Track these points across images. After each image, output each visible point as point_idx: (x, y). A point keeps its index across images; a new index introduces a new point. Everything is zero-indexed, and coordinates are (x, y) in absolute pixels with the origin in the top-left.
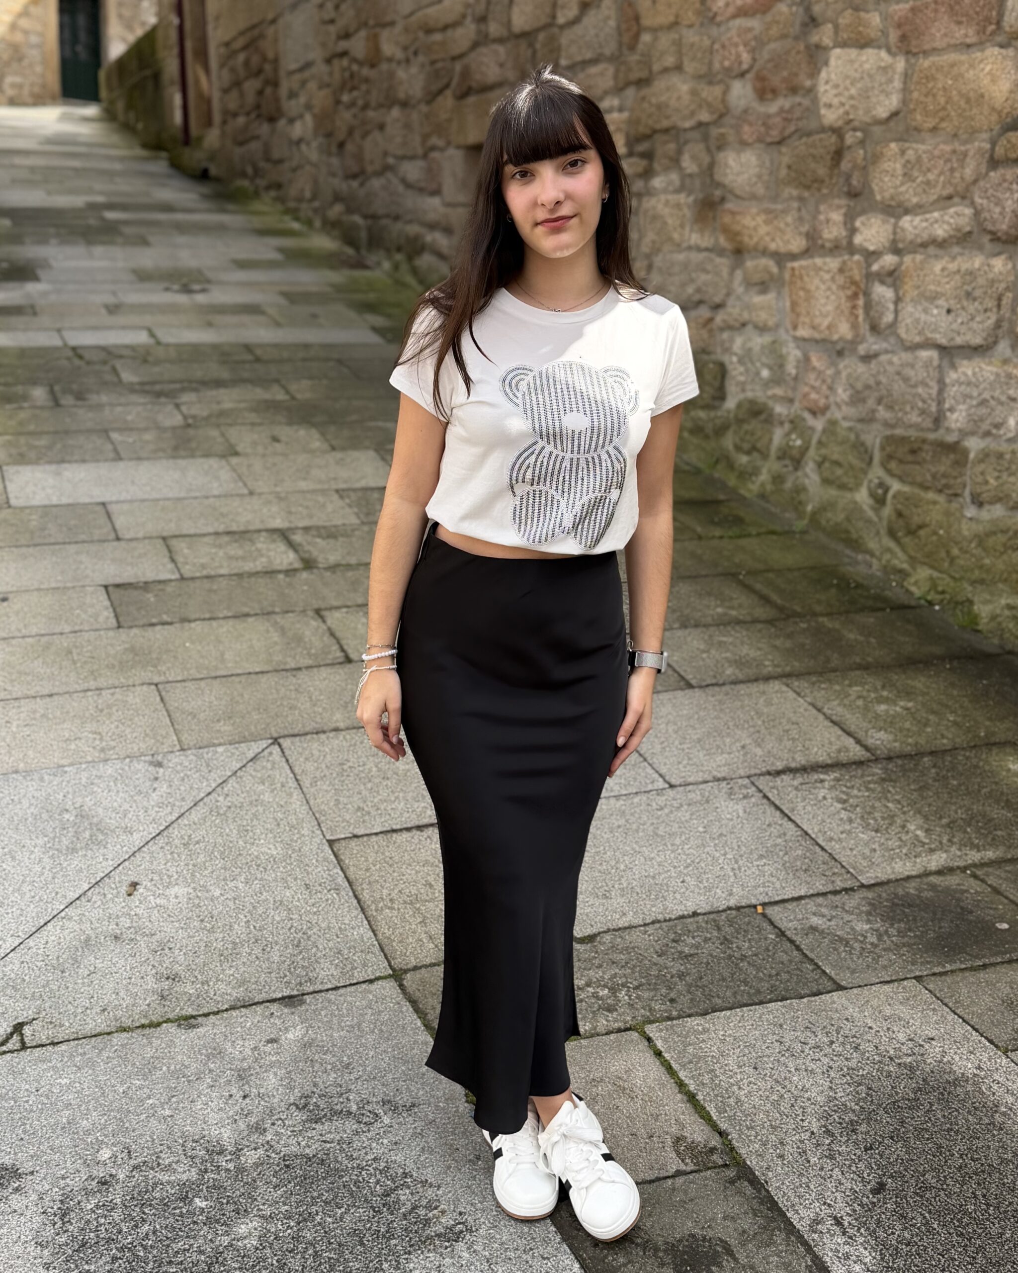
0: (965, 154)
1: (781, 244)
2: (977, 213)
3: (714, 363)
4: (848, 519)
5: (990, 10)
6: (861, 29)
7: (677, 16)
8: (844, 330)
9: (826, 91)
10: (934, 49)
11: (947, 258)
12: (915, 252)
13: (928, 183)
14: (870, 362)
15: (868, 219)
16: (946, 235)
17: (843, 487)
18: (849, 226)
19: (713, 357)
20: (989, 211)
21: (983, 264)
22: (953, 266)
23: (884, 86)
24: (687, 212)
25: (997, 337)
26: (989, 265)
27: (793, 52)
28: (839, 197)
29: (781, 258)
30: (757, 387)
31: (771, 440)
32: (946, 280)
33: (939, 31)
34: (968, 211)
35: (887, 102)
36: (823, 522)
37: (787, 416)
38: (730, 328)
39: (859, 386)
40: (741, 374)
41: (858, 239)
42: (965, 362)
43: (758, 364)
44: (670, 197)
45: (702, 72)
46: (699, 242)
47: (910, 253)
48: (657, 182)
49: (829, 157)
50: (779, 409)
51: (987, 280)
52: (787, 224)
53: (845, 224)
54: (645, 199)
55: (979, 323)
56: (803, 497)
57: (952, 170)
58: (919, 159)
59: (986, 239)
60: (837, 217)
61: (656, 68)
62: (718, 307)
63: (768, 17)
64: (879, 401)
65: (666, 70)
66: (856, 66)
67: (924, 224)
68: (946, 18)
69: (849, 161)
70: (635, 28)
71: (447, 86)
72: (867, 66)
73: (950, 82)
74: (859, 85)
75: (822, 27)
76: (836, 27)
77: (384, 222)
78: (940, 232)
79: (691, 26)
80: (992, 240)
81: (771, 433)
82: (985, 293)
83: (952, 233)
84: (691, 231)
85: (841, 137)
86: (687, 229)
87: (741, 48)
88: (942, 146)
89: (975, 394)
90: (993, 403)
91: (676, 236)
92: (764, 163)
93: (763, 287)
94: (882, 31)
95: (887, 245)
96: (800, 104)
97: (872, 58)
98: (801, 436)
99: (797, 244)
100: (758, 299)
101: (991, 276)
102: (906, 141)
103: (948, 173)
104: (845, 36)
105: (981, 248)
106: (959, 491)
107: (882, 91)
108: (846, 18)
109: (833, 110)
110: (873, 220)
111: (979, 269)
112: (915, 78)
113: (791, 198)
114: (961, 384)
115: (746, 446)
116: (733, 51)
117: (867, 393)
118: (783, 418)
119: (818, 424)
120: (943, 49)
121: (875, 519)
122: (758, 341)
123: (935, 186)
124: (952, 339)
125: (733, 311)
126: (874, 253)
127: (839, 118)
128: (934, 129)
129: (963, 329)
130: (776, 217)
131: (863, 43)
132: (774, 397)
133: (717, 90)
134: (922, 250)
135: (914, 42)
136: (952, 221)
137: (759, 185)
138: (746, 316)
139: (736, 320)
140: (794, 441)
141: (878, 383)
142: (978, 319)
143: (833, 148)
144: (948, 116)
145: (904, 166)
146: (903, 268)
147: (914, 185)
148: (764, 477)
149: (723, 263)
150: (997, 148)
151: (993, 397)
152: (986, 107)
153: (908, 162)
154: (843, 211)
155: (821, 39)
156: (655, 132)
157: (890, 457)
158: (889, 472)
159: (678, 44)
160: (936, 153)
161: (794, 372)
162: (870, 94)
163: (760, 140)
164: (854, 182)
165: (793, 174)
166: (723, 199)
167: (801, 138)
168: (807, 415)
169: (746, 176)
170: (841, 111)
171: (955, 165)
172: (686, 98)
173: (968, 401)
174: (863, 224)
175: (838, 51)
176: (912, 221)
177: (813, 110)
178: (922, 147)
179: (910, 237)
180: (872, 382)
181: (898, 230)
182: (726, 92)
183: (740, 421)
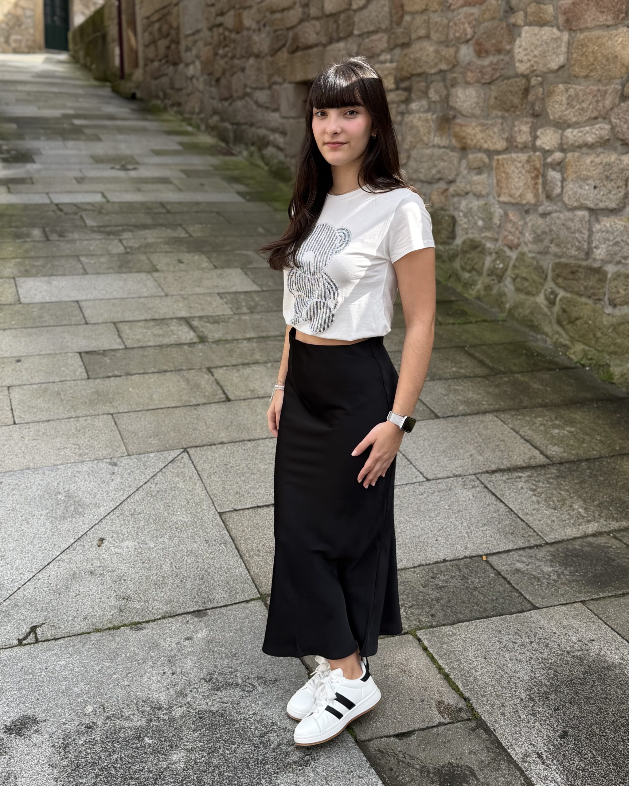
0: (606, 92)
1: (490, 145)
2: (613, 128)
3: (448, 216)
4: (532, 313)
5: (621, 5)
6: (541, 15)
7: (427, 5)
8: (530, 197)
9: (519, 52)
10: (587, 28)
11: (594, 155)
12: (574, 151)
13: (582, 109)
14: (546, 218)
15: (545, 131)
16: (594, 141)
17: (528, 293)
18: (533, 134)
19: (447, 212)
20: (620, 127)
21: (616, 159)
22: (598, 160)
23: (556, 50)
24: (433, 125)
25: (625, 203)
26: (620, 160)
27: (499, 29)
28: (526, 116)
29: (490, 153)
30: (475, 232)
31: (484, 264)
32: (594, 168)
33: (590, 17)
34: (608, 127)
35: (557, 60)
36: (516, 315)
37: (494, 249)
38: (458, 195)
39: (539, 232)
40: (465, 223)
41: (538, 143)
42: (605, 219)
43: (476, 218)
44: (421, 115)
45: (442, 40)
46: (439, 142)
47: (571, 151)
48: (414, 106)
49: (521, 92)
50: (489, 245)
51: (619, 169)
52: (494, 133)
53: (531, 133)
54: (406, 116)
55: (614, 195)
56: (504, 299)
57: (597, 101)
58: (577, 95)
59: (618, 144)
60: (525, 128)
61: (413, 36)
62: (451, 182)
63: (483, 7)
64: (552, 241)
65: (420, 38)
66: (538, 37)
67: (580, 134)
68: (594, 9)
69: (533, 95)
70: (401, 13)
71: (284, 45)
72: (545, 37)
73: (596, 48)
74: (540, 49)
75: (517, 13)
76: (526, 14)
77: (244, 127)
78: (590, 139)
79: (435, 11)
80: (622, 145)
81: (484, 260)
82: (618, 177)
83: (597, 140)
84: (435, 136)
85: (528, 81)
86: (432, 134)
87: (467, 25)
88: (591, 87)
89: (611, 238)
90: (622, 244)
91: (425, 138)
92: (480, 95)
93: (479, 170)
94: (554, 16)
95: (557, 146)
96: (503, 60)
97: (547, 33)
98: (502, 262)
99: (501, 145)
100: (476, 178)
101: (621, 166)
102: (568, 83)
103: (595, 103)
104: (531, 19)
105: (615, 149)
106: (602, 297)
107: (554, 53)
108: (532, 8)
109: (523, 64)
110: (548, 131)
111: (614, 162)
112: (575, 45)
113: (497, 117)
114: (603, 232)
115: (468, 267)
116: (462, 27)
117: (544, 236)
118: (491, 251)
119: (513, 255)
120: (592, 28)
121: (549, 314)
122: (476, 204)
123: (587, 111)
124: (597, 204)
125: (461, 185)
126: (548, 151)
127: (527, 69)
128: (587, 77)
129: (604, 198)
130: (488, 128)
131: (542, 23)
132: (486, 238)
133: (452, 50)
134: (579, 150)
135: (574, 23)
136: (597, 132)
137: (477, 108)
138: (468, 188)
139: (462, 190)
140: (498, 265)
141: (551, 230)
142: (613, 192)
143: (523, 87)
144: (595, 68)
145: (568, 99)
146: (567, 160)
147: (574, 110)
148: (479, 286)
149: (454, 156)
150: (626, 89)
151: (622, 240)
152: (619, 63)
153: (570, 96)
154: (529, 125)
155: (516, 20)
156: (412, 75)
157: (558, 276)
158: (557, 284)
159: (428, 22)
160: (588, 91)
161: (498, 222)
162: (547, 54)
163: (478, 81)
164: (537, 108)
165: (498, 102)
166: (454, 117)
167: (503, 80)
168: (506, 249)
169: (469, 103)
170: (529, 64)
171: (600, 99)
172: (432, 55)
173: (607, 242)
174: (542, 133)
175: (527, 28)
176: (572, 132)
177: (511, 63)
178: (578, 87)
179: (571, 142)
180: (547, 229)
181: (564, 138)
182: (457, 52)
183: (464, 252)
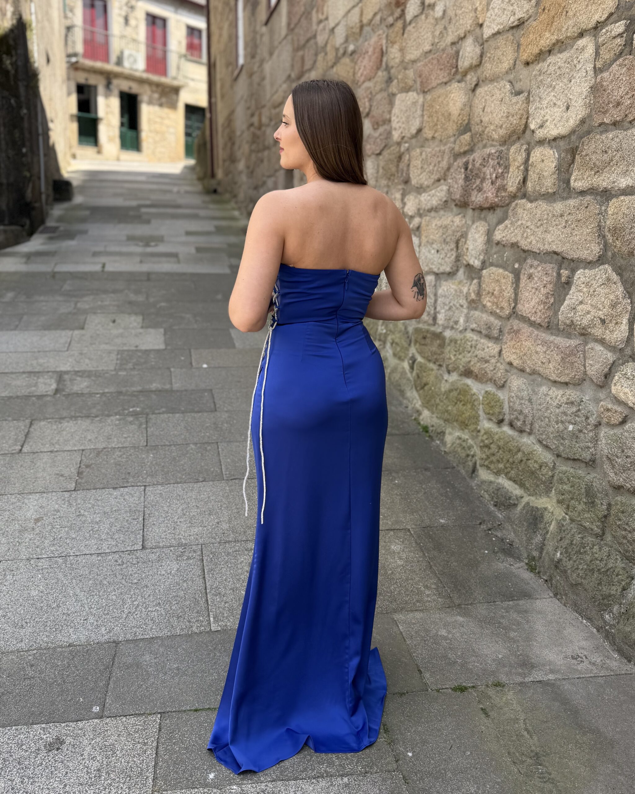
0: (444, 152)
2: (449, 189)
4: (401, 378)
5: (453, 59)
6: (407, 80)
9: (394, 120)
10: (433, 88)
11: (437, 218)
12: (427, 215)
13: (430, 172)
15: (409, 196)
16: (437, 204)
17: (400, 358)
21: (451, 221)
22: (440, 223)
23: (414, 114)
25: (458, 267)
26: (453, 222)
27: (384, 99)
28: (399, 184)
32: (437, 232)
33: (434, 76)
34: (445, 188)
35: (415, 124)
41: (406, 209)
42: (444, 283)
47: (425, 216)
49: (396, 160)
51: (452, 231)
53: (402, 200)
55: (449, 258)
58: (427, 158)
59: (453, 205)
60: (398, 195)
63: (375, 80)
66: (405, 103)
67: (429, 198)
68: (436, 67)
69: (403, 162)
72: (409, 103)
73: (438, 107)
74: (406, 115)
75: (394, 82)
76: (398, 81)
78: (435, 202)
80: (455, 206)
82: (452, 239)
83: (439, 202)
85: (400, 148)
87: (366, 100)
88: (436, 148)
89: (447, 303)
90: (454, 308)
92: (375, 166)
94: (414, 81)
95: (416, 211)
96: (386, 130)
97: (411, 97)
98: (386, 327)
101: (453, 228)
102: (423, 147)
103: (437, 165)
104: (402, 86)
105: (452, 211)
106: (442, 363)
107: (414, 117)
108: (401, 75)
109: (397, 131)
110: (411, 197)
111: (449, 224)
112: (426, 107)
113: (384, 186)
114: (443, 296)
116: (363, 102)
120: (435, 87)
121: (410, 377)
123: (433, 174)
124: (439, 268)
126: (411, 217)
127: (399, 136)
128: (433, 138)
129: (443, 262)
131: (408, 89)
134: (429, 214)
135: (425, 85)
136: (439, 194)
140: (383, 330)
142: (449, 255)
143: (397, 155)
144: (438, 129)
145: (421, 162)
146: (421, 225)
147: (425, 173)
150: (456, 146)
151: (454, 305)
152: (451, 121)
153: (423, 159)
154: (401, 192)
155: (393, 89)
157: (417, 341)
158: (416, 349)
160: (434, 152)
162: (410, 119)
163: (373, 153)
164: (405, 175)
165: (384, 172)
167: (387, 149)
170: (400, 131)
171: (440, 159)
173: (445, 307)
174: (408, 200)
175: (399, 95)
176: (424, 196)
177: (391, 132)
178: (429, 150)
179: (424, 206)
181: (420, 202)
